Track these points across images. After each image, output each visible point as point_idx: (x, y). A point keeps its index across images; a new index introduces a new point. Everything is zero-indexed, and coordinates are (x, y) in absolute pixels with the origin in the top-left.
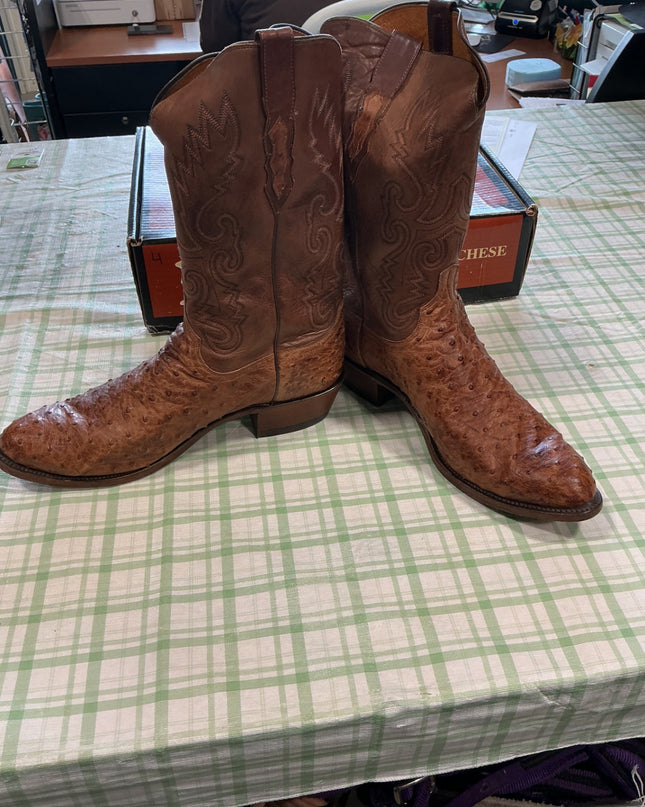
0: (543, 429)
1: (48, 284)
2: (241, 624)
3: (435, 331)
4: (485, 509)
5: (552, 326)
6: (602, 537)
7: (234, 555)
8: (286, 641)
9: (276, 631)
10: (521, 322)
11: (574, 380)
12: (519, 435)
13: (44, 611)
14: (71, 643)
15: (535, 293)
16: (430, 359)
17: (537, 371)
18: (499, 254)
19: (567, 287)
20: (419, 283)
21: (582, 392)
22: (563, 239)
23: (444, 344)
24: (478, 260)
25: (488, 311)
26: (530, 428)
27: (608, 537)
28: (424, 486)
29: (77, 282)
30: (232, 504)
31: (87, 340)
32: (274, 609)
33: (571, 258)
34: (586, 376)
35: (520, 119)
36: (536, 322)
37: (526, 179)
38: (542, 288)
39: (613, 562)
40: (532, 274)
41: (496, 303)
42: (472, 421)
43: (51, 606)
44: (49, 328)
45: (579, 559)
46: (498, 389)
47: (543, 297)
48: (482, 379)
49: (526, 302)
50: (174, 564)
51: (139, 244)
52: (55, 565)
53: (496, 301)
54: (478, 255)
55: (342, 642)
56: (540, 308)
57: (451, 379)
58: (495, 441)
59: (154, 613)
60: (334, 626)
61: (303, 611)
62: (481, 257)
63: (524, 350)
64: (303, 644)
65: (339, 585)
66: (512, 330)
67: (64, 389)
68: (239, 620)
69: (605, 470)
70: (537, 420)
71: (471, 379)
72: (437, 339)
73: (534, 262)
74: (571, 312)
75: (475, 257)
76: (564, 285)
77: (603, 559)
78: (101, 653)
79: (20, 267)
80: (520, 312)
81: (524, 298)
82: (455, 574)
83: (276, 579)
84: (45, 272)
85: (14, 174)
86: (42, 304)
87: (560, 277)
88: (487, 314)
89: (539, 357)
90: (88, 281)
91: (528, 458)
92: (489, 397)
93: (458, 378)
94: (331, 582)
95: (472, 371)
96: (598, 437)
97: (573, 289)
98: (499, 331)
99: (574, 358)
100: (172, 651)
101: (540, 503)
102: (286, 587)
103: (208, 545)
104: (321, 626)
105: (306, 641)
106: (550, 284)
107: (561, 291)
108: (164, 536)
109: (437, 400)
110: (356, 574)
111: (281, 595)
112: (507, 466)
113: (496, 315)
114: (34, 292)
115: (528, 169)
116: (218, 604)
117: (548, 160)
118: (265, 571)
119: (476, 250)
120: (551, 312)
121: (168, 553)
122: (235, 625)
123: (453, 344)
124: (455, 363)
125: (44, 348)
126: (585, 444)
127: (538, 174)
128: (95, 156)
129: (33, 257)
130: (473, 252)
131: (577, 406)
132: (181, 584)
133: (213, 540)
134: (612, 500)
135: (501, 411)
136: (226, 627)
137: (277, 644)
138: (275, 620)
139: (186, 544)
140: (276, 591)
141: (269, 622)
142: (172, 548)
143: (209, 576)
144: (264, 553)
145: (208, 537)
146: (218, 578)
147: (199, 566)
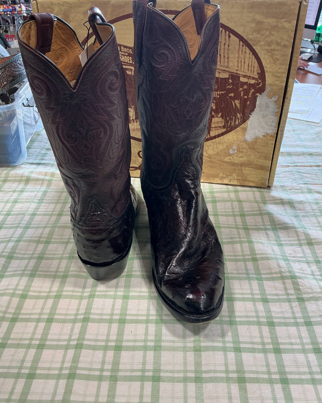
2: (122, 370)
7: (126, 324)
8: (148, 386)
9: (143, 379)
13: (10, 342)
14: (19, 365)
32: (144, 364)
43: (14, 339)
50: (89, 324)
52: (23, 314)
59: (71, 353)
60: (180, 382)
61: (162, 368)
65: (188, 354)
68: (121, 367)
78: (35, 374)
83: (149, 344)
94: (183, 351)
100: (76, 381)
102: (155, 350)
103: (112, 315)
105: (161, 389)
108: (88, 305)
110: (200, 347)
111: (150, 354)
116: (110, 354)
118: (143, 338)
121: (87, 316)
122: (118, 370)
125: (49, 190)
132: (91, 337)
133: (116, 312)
136: (112, 370)
137: (142, 388)
138: (143, 371)
139: (99, 312)
140: (148, 352)
141: (140, 371)
142: (90, 313)
143: (108, 335)
144: (145, 325)
145: (113, 309)
146: (113, 337)
147: (104, 327)
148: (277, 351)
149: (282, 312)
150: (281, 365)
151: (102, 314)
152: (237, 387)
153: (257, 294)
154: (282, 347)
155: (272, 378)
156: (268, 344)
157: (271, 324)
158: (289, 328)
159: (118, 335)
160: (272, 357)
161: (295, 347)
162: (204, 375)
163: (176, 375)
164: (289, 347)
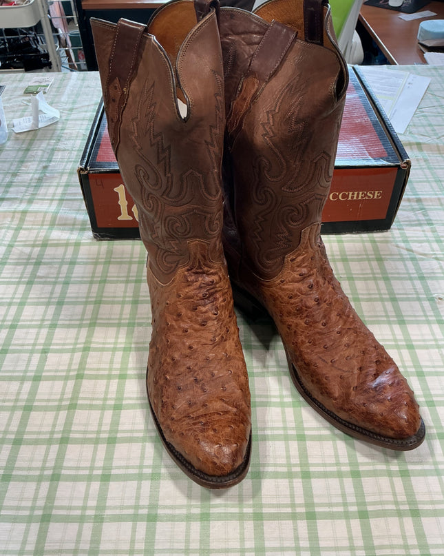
0: (383, 362)
1: (31, 190)
2: (110, 508)
3: (296, 275)
4: (328, 424)
5: (413, 259)
6: (420, 463)
7: (117, 445)
8: (142, 527)
9: (135, 518)
10: (388, 253)
11: (424, 311)
12: (361, 369)
15: (404, 227)
16: (291, 298)
17: (394, 300)
18: (375, 197)
19: (432, 224)
20: (285, 237)
21: (428, 322)
22: (436, 181)
23: (303, 287)
24: (357, 201)
25: (363, 241)
26: (371, 362)
27: (427, 463)
28: (281, 396)
29: (51, 190)
30: (125, 396)
31: (48, 240)
32: (138, 498)
33: (439, 199)
34: (435, 309)
35: (419, 74)
36: (400, 255)
37: (414, 125)
38: (411, 224)
39: (426, 487)
40: (404, 210)
41: (371, 235)
42: (322, 353)
44: (24, 227)
45: (398, 481)
46: (348, 326)
47: (410, 232)
48: (334, 316)
49: (396, 235)
50: (69, 446)
51: (86, 172)
53: (372, 232)
54: (358, 197)
55: (186, 536)
56: (406, 241)
57: (307, 316)
58: (339, 373)
59: (45, 487)
61: (160, 503)
62: (360, 198)
63: (386, 279)
64: (154, 533)
66: (380, 259)
67: (23, 280)
68: (108, 503)
69: (435, 399)
70: (378, 354)
71: (325, 317)
72: (297, 282)
73: (409, 200)
74: (431, 248)
75: (355, 198)
76: (430, 223)
77: (418, 484)
79: (14, 175)
80: (389, 244)
81: (394, 232)
82: (291, 482)
83: (145, 471)
84: (31, 180)
85: (27, 98)
86: (22, 207)
87: (428, 216)
88: (361, 244)
89: (397, 286)
90: (60, 190)
91: (365, 391)
92: (339, 333)
93: (313, 316)
95: (326, 310)
96: (434, 367)
97: (436, 226)
98: (369, 260)
99: (427, 290)
100: (51, 525)
101: (372, 431)
102: (152, 479)
103: (99, 432)
104: (172, 518)
105: (158, 530)
106: (419, 220)
107: (427, 228)
108: (67, 418)
109: (295, 332)
111: (146, 485)
112: (347, 395)
113: (369, 245)
114: (19, 196)
115: (418, 117)
116: (96, 486)
117: (435, 111)
118: (138, 463)
119: (356, 193)
120: (415, 246)
121: (66, 435)
122: (104, 508)
123: (311, 287)
124: (311, 303)
126: (422, 372)
127: (425, 122)
128: (88, 87)
129: (26, 167)
130: (353, 194)
131: (422, 335)
132: (71, 464)
133: (104, 428)
134: (436, 428)
135: (348, 346)
136: (97, 508)
137: (134, 530)
138: (137, 507)
139: (82, 428)
140: (143, 482)
141: (132, 508)
142: (70, 431)
143: (93, 460)
144: (141, 444)
145: (100, 425)
146: (100, 463)
147: (88, 450)
151: (85, 432)
159: (105, 459)
163: (177, 512)
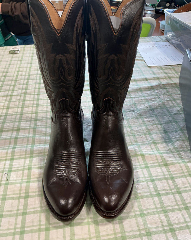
29: (33, 91)
44: (25, 106)
60: (133, 218)
67: (31, 127)
90: (37, 90)
125: (23, 113)
148: (179, 192)
149: (177, 170)
150: (183, 200)
152: (164, 216)
153: (161, 162)
154: (181, 190)
155: (180, 208)
156: (173, 189)
157: (172, 178)
158: (182, 179)
160: (177, 196)
161: (187, 189)
162: (145, 212)
164: (185, 189)
